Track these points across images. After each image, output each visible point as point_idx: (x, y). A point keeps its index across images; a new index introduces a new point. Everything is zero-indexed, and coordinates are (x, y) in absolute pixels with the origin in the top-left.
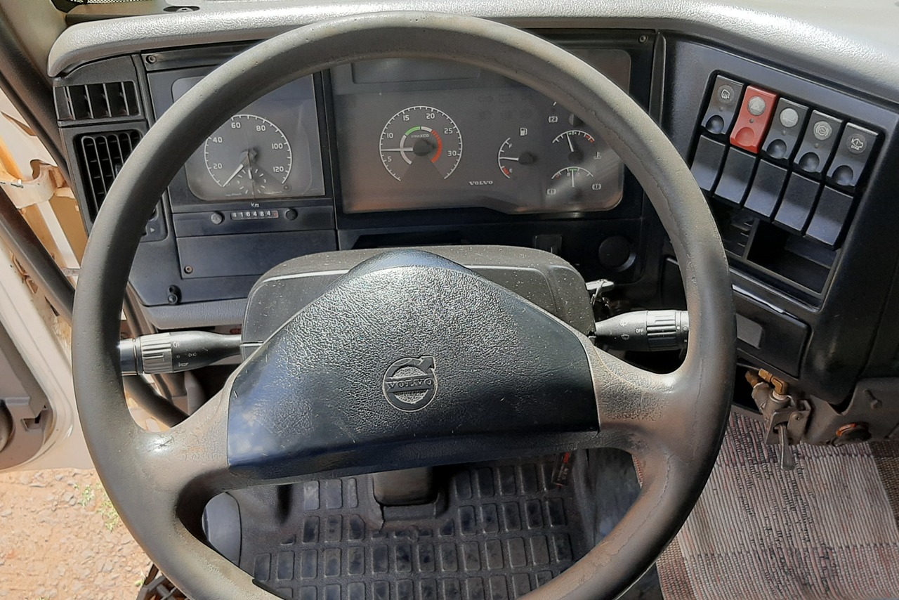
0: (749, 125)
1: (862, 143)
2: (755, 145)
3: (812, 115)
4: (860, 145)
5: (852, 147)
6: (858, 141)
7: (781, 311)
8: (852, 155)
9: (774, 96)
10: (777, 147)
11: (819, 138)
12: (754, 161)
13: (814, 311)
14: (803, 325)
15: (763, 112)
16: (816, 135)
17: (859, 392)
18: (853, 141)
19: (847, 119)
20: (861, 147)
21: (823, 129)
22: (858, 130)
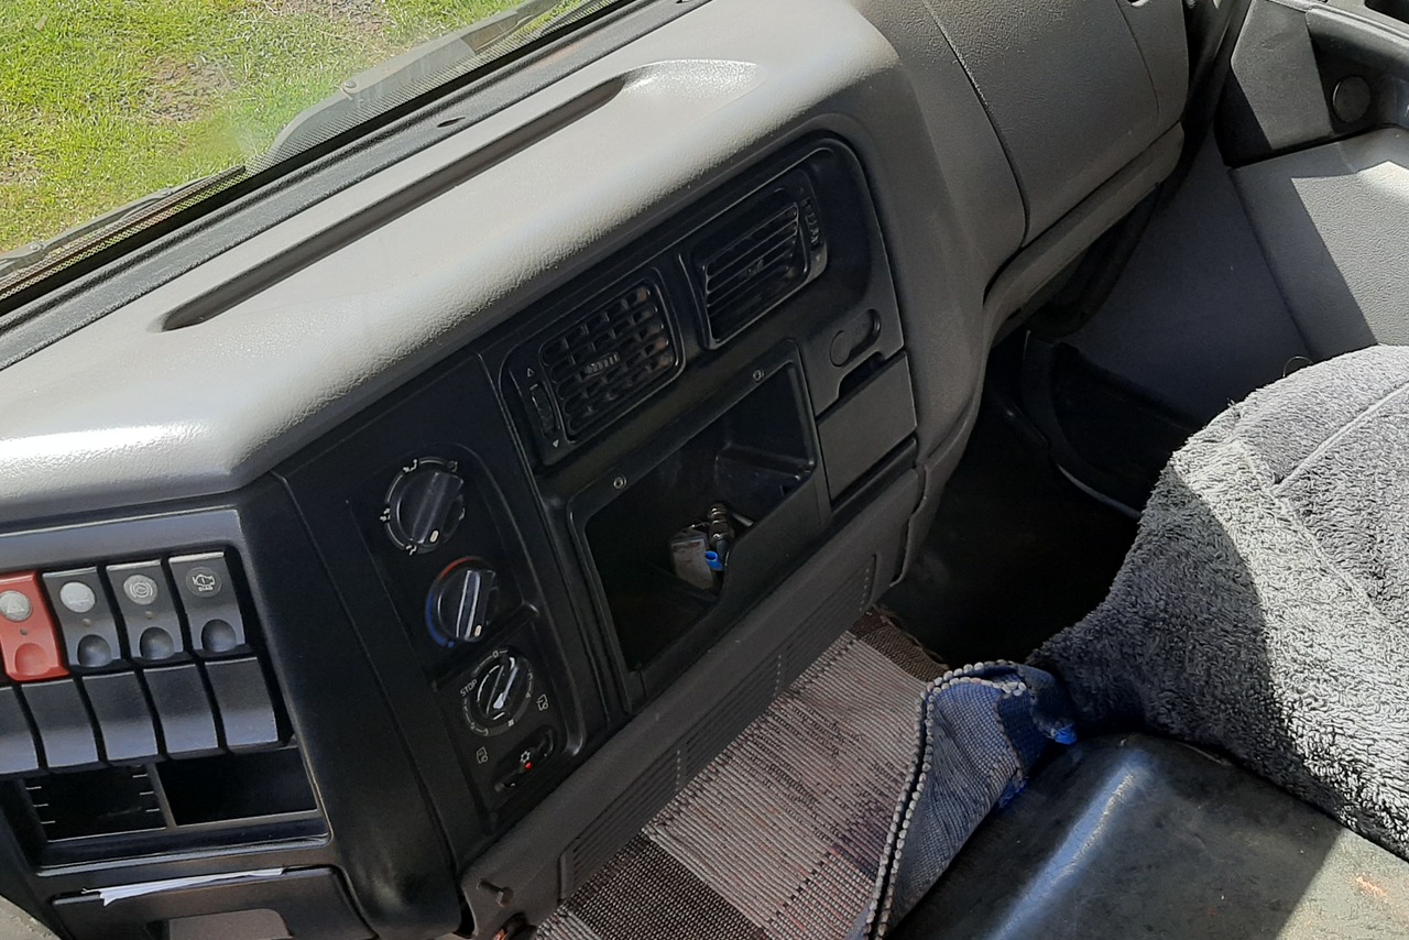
0: (25, 640)
1: (210, 578)
2: (56, 665)
3: (110, 576)
4: (208, 582)
5: (200, 589)
6: (203, 577)
7: (279, 872)
8: (210, 601)
9: (29, 577)
10: (91, 650)
11: (143, 603)
12: (75, 687)
13: (323, 841)
14: (324, 871)
15: (32, 609)
16: (136, 601)
17: (472, 893)
18: (195, 581)
19: (165, 555)
20: (213, 583)
21: (139, 589)
22: (192, 562)
